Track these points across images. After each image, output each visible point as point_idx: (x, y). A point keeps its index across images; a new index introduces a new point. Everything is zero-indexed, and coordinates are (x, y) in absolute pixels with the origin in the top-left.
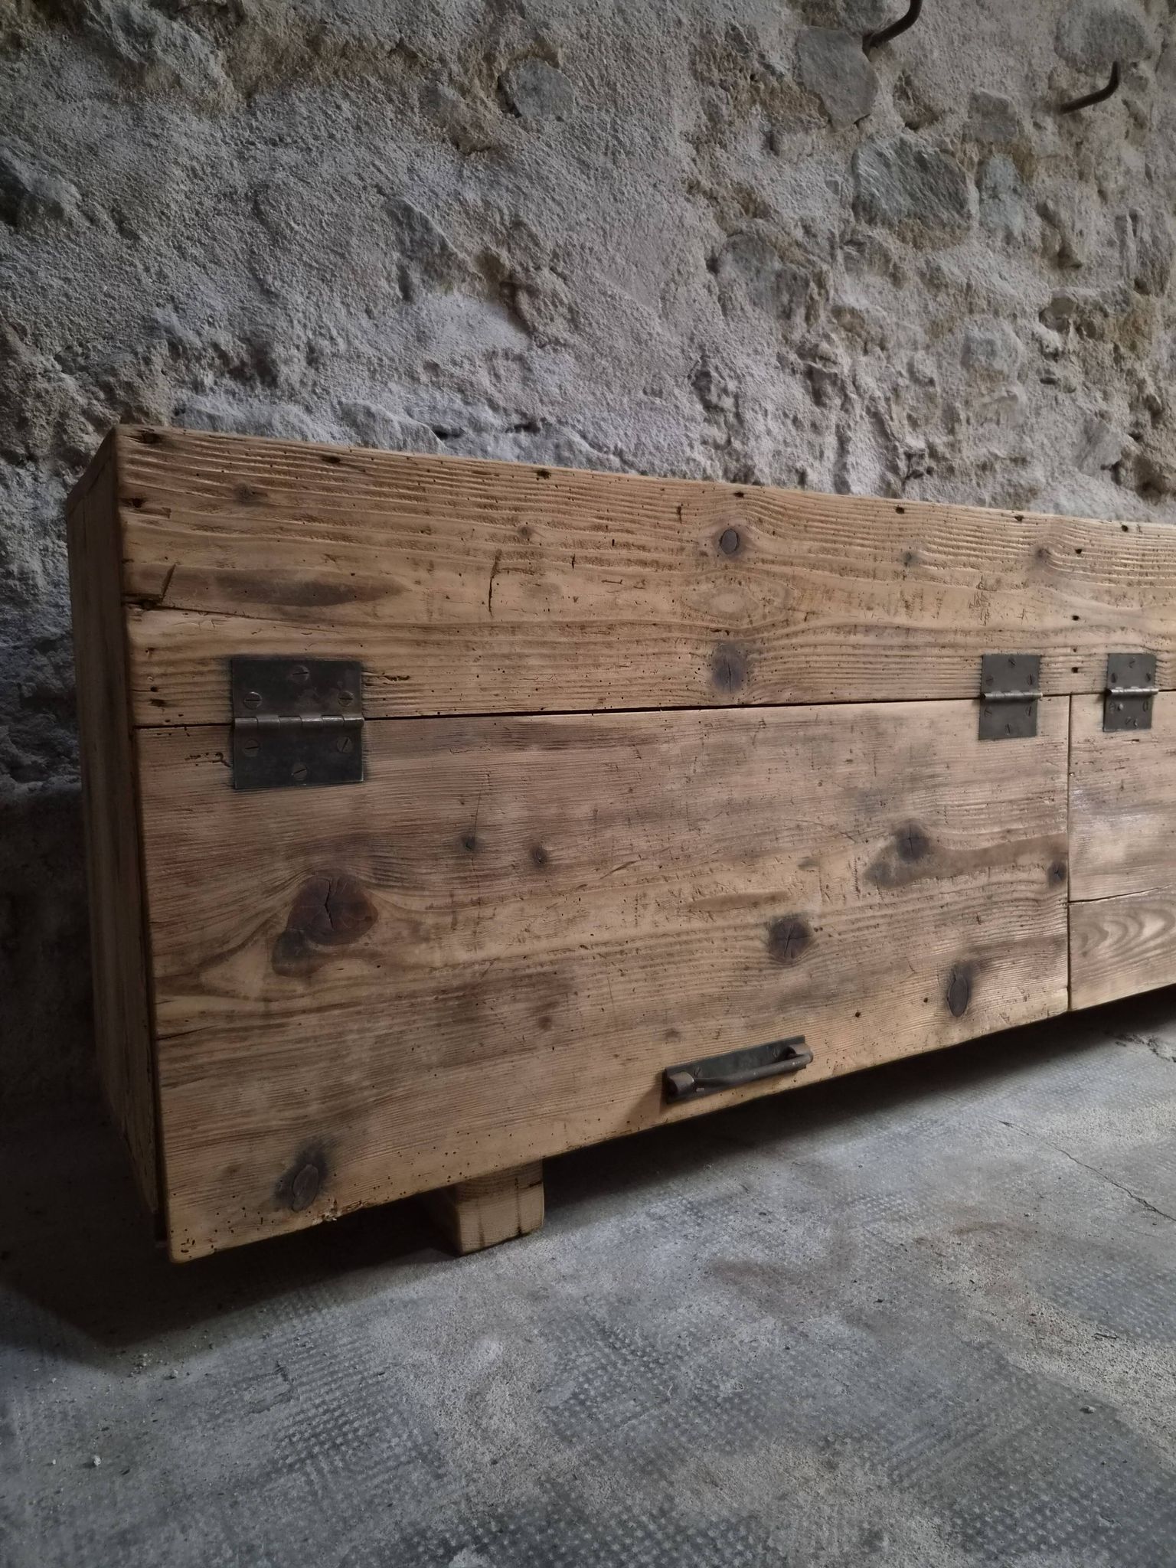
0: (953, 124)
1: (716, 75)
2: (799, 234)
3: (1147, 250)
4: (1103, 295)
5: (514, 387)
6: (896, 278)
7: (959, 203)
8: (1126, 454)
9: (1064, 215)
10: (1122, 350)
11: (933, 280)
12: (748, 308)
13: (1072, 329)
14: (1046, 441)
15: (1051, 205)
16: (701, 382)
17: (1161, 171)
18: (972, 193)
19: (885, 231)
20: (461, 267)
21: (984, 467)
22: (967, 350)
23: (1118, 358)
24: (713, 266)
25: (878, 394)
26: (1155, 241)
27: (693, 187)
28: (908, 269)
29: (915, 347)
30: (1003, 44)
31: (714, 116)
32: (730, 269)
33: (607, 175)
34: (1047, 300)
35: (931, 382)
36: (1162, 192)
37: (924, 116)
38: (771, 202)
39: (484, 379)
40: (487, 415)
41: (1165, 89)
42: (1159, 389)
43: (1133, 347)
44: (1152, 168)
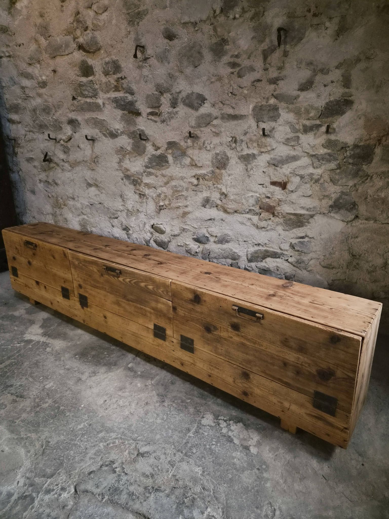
0: (163, 148)
1: (119, 153)
2: (135, 173)
3: (220, 161)
4: (207, 172)
5: (98, 199)
6: (157, 176)
7: (167, 162)
8: (218, 205)
9: (195, 158)
10: (214, 183)
11: (163, 176)
12: (129, 185)
13: (201, 179)
14: (193, 202)
15: (191, 156)
16: (121, 196)
17: (224, 142)
18: (170, 158)
19: (152, 169)
20: (92, 185)
21: (177, 208)
22: (172, 187)
23: (214, 184)
24: (122, 179)
25: (154, 196)
26: (222, 158)
27: (117, 170)
28: (157, 174)
29: (162, 187)
30: (174, 130)
31: (120, 159)
32: (125, 180)
33: (106, 171)
34: (194, 174)
35: (165, 193)
36: (226, 146)
37: (157, 148)
38: (130, 169)
39: (95, 198)
40: (96, 203)
41: (225, 122)
42: (227, 190)
43: (217, 182)
44: (221, 142)
